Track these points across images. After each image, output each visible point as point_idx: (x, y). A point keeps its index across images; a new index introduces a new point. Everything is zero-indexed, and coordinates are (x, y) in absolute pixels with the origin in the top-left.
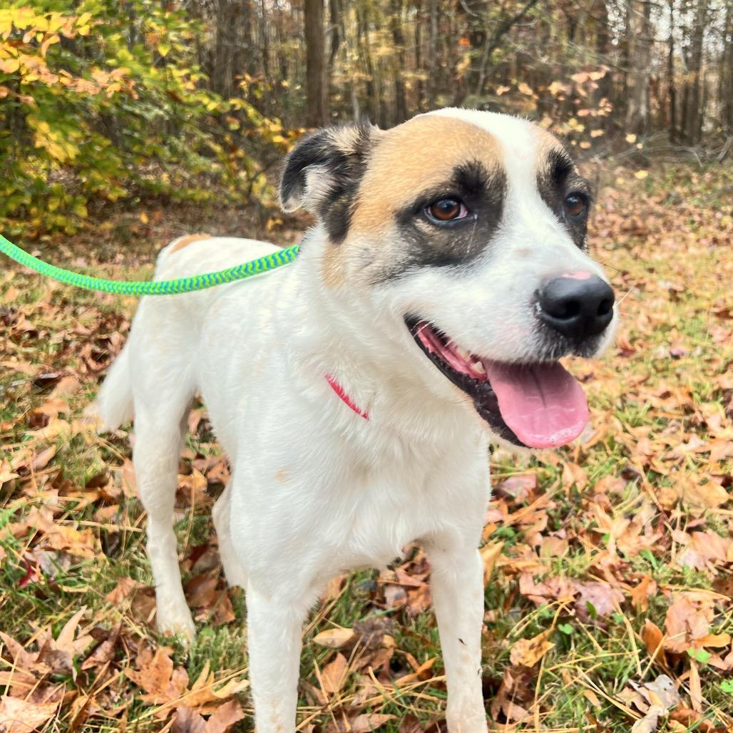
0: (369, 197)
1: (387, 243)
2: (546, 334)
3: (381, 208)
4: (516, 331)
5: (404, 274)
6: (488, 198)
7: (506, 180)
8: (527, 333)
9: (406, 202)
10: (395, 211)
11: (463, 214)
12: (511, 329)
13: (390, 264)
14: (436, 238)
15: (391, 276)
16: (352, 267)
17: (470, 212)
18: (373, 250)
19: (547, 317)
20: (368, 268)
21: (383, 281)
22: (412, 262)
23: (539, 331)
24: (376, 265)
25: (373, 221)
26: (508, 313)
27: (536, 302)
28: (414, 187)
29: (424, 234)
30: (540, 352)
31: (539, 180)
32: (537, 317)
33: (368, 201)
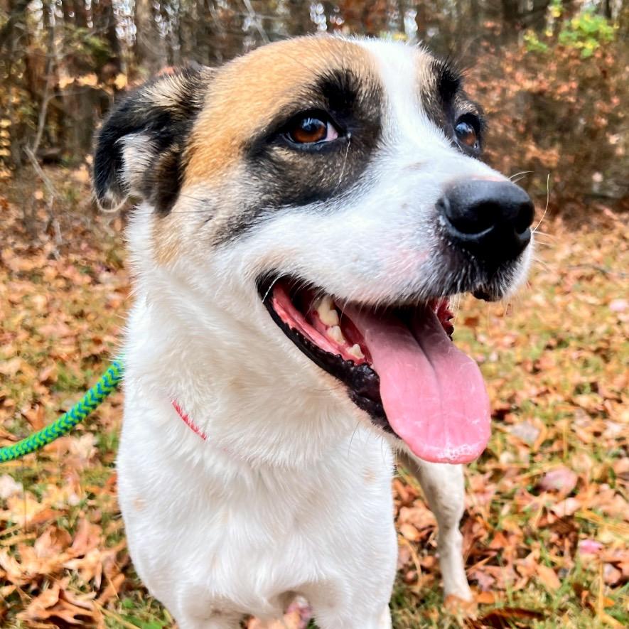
0: (206, 138)
1: (234, 185)
2: (452, 257)
3: (224, 144)
4: (412, 255)
5: (255, 221)
6: (362, 114)
7: (382, 94)
8: (427, 257)
9: (257, 130)
10: (243, 143)
11: (331, 135)
12: (405, 254)
13: (238, 212)
14: (300, 167)
15: (239, 228)
16: (188, 228)
17: (341, 131)
18: (215, 199)
19: (454, 232)
20: (210, 224)
21: (228, 238)
22: (266, 203)
23: (443, 253)
24: (220, 218)
25: (214, 164)
26: (400, 236)
27: (438, 215)
28: (266, 111)
29: (283, 163)
30: (442, 281)
31: (424, 97)
32: (441, 235)
33: (206, 143)
